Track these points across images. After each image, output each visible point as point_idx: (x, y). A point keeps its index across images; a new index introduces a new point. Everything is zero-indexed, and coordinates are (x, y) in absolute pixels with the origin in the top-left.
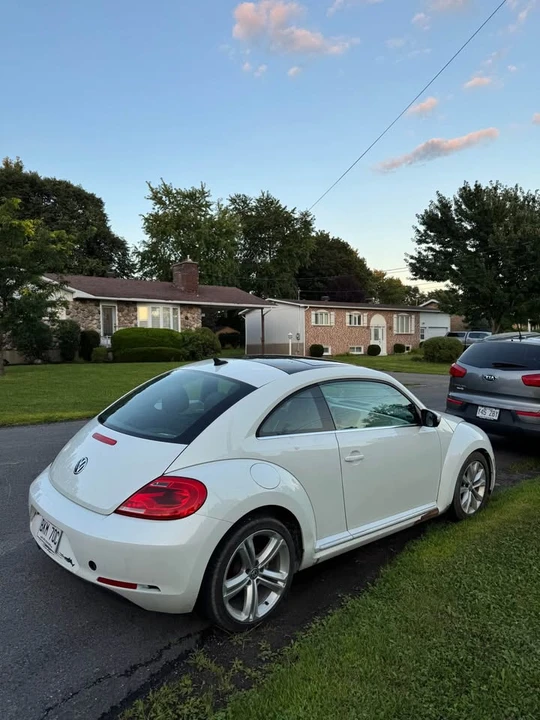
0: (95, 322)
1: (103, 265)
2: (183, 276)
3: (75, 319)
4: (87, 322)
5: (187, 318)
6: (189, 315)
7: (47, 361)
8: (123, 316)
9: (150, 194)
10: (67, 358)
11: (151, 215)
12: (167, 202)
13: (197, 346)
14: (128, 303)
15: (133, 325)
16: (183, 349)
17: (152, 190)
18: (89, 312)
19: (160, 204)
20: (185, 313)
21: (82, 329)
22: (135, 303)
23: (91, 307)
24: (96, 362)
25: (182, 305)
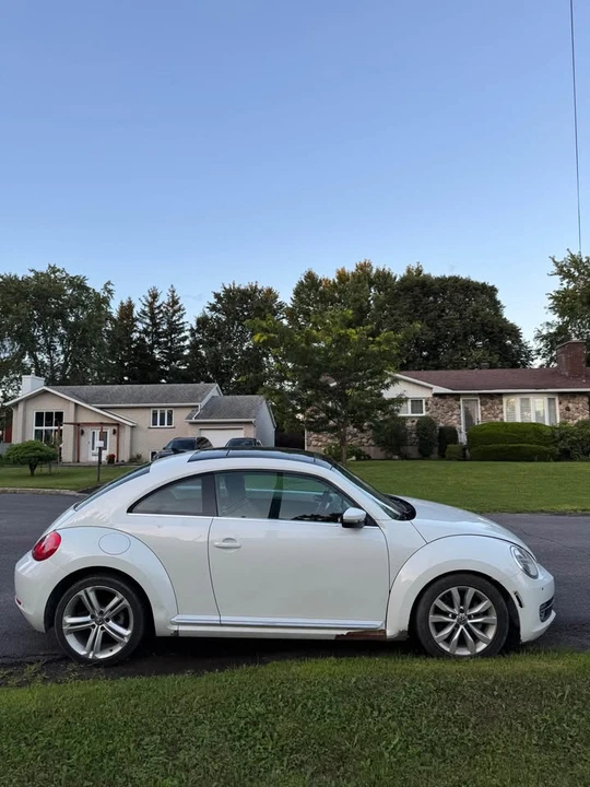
0: (455, 417)
1: (490, 355)
2: (567, 359)
3: (434, 414)
4: (447, 417)
5: (568, 409)
6: (570, 405)
7: (405, 457)
8: (486, 410)
9: (555, 269)
10: (424, 455)
11: (558, 292)
12: (577, 274)
13: (572, 442)
14: (491, 396)
15: (498, 420)
16: (552, 447)
17: (556, 264)
18: (450, 407)
19: (568, 277)
20: (565, 403)
21: (441, 425)
22: (501, 395)
23: (451, 402)
24: (450, 459)
25: (560, 394)
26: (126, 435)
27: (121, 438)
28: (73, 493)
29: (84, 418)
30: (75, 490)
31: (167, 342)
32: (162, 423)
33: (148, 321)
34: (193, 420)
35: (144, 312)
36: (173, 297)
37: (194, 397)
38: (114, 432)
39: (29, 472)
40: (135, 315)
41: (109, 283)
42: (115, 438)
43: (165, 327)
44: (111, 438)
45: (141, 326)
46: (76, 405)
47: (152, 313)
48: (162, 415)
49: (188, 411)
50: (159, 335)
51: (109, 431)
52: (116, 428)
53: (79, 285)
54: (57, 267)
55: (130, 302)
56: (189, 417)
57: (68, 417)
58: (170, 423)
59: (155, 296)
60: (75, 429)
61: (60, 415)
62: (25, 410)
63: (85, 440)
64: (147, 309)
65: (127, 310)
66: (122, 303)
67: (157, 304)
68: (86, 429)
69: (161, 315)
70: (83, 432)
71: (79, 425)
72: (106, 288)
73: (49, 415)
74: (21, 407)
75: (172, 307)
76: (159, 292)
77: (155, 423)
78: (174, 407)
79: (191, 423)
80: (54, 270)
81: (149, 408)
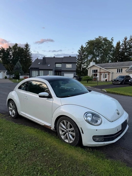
26: (111, 75)
27: (110, 76)
28: (90, 87)
29: (102, 71)
30: (91, 86)
31: (129, 51)
32: (120, 72)
33: (124, 46)
34: (127, 71)
35: (123, 44)
36: (131, 38)
37: (129, 65)
38: (108, 74)
39: (87, 82)
40: (120, 45)
41: (112, 38)
42: (108, 75)
43: (128, 47)
44: (107, 76)
45: (122, 47)
46: (100, 68)
47: (125, 43)
48: (120, 70)
49: (126, 69)
50: (127, 49)
51: (107, 74)
52: (108, 73)
53: (105, 40)
54: (101, 36)
55: (119, 42)
56: (126, 70)
57: (98, 71)
58: (121, 72)
59: (126, 39)
60: (100, 73)
61: (97, 70)
62: (90, 69)
63: (102, 76)
64: (124, 43)
65: (118, 44)
66: (117, 42)
67: (126, 41)
68: (102, 73)
69: (127, 44)
70: (101, 74)
71: (100, 72)
72: (112, 39)
73: (95, 70)
74: (89, 69)
75: (131, 41)
76: (127, 37)
77: (118, 72)
78: (123, 68)
79: (126, 72)
80: (100, 37)
81: (117, 68)
